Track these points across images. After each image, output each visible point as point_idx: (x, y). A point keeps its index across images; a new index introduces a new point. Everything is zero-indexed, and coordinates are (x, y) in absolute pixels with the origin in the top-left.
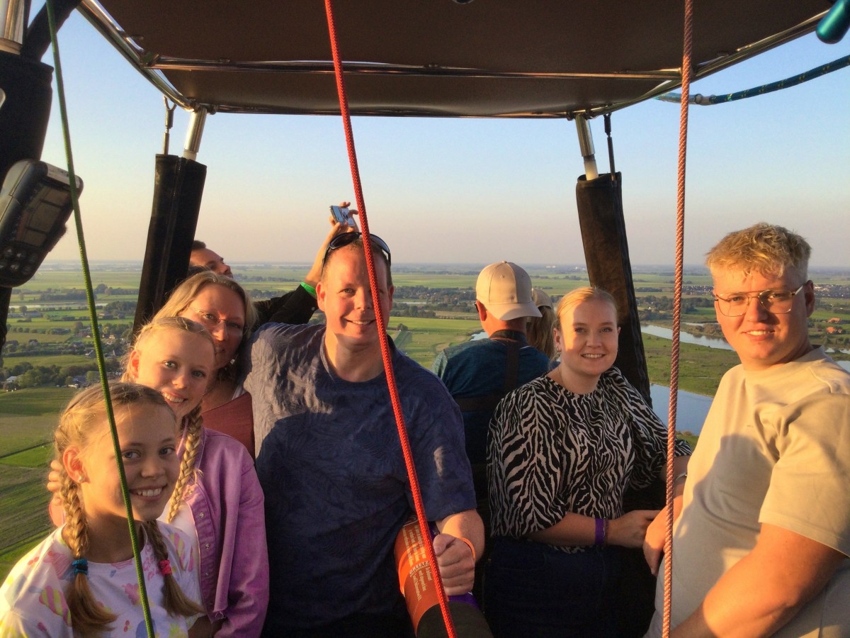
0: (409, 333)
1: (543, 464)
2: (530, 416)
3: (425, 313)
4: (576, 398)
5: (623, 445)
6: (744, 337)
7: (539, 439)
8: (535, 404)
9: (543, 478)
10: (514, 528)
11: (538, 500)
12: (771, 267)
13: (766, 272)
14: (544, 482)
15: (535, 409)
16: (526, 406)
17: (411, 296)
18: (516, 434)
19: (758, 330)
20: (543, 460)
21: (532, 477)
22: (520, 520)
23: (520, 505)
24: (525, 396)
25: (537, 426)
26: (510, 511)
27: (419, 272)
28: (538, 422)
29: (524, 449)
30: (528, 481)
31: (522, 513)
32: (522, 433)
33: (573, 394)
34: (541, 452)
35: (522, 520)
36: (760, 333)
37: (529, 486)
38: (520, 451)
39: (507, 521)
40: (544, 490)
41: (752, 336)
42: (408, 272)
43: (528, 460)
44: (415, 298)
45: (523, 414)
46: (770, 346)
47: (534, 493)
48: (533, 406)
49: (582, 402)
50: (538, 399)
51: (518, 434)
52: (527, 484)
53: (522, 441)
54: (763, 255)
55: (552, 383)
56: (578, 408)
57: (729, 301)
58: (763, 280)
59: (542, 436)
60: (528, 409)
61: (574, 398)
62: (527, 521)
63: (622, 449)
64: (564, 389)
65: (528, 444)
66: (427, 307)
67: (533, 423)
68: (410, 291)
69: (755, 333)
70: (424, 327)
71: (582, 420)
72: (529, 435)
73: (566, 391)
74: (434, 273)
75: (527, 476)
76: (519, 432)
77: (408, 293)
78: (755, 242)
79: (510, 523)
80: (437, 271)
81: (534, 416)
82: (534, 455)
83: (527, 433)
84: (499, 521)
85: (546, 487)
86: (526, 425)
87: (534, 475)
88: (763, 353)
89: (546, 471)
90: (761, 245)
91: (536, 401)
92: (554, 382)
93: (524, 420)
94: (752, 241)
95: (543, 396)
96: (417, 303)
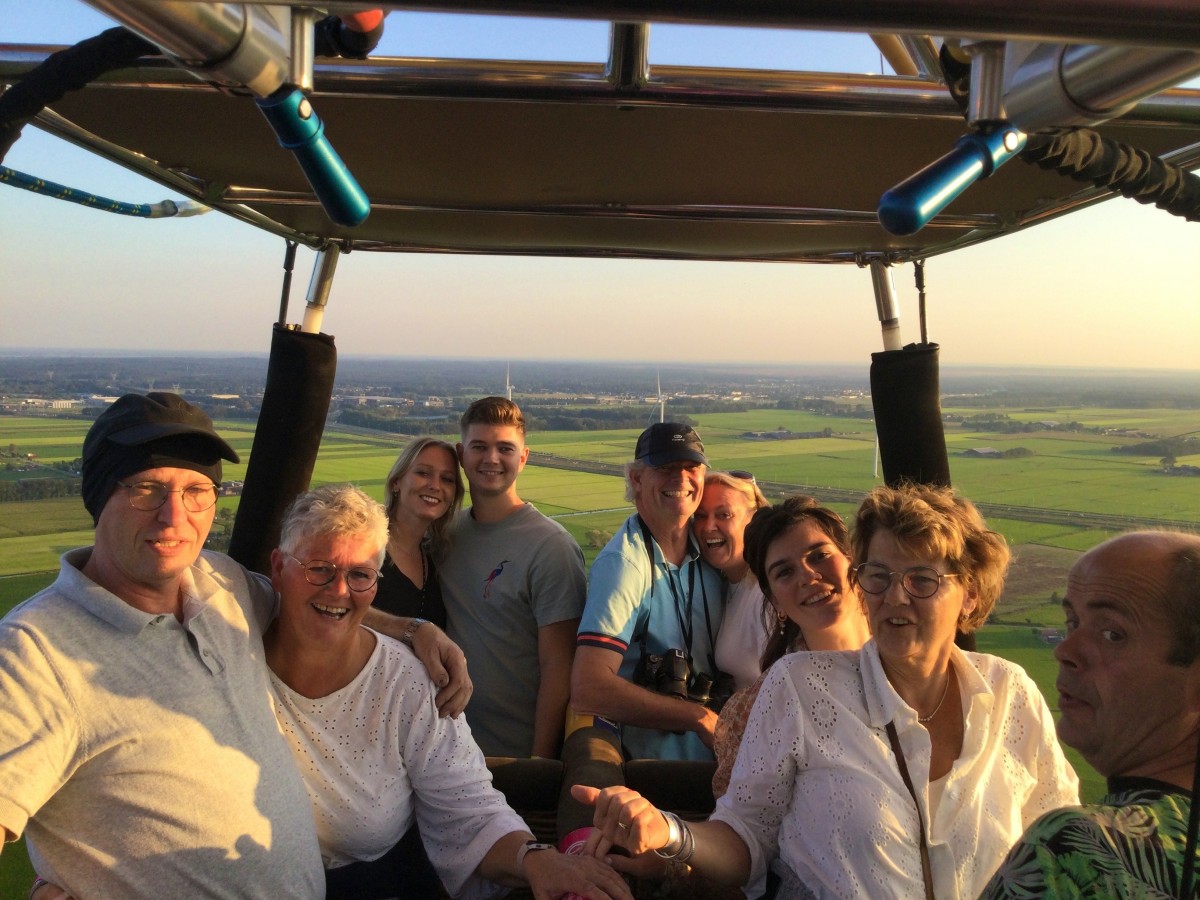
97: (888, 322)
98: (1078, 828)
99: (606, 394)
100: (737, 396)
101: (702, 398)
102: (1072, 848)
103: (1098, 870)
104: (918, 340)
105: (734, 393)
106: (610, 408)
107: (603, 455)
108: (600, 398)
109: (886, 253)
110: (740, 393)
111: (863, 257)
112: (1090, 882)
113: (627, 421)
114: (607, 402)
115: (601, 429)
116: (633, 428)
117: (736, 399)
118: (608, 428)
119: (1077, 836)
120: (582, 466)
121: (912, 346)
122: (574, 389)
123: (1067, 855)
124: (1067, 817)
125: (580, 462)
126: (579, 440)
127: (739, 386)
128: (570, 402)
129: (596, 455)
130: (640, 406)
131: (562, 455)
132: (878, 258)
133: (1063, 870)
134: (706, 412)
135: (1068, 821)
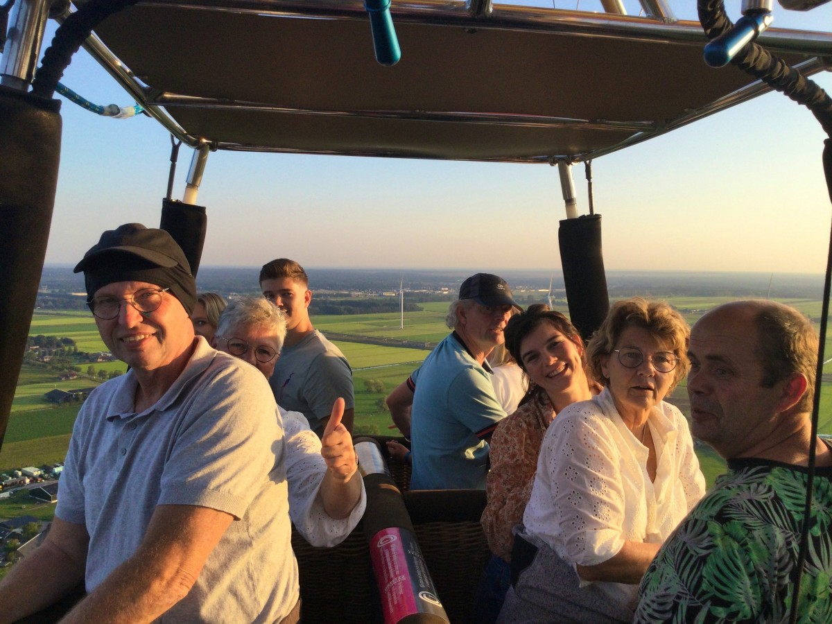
97: (569, 200)
98: (731, 505)
99: (355, 290)
100: (446, 291)
101: (422, 293)
102: (731, 518)
103: (748, 529)
104: (587, 213)
105: (443, 289)
106: (360, 299)
107: (364, 331)
108: (352, 293)
109: (568, 156)
110: (447, 289)
111: (554, 159)
112: (744, 538)
113: (374, 308)
114: (357, 295)
115: (357, 314)
116: (379, 312)
117: (445, 293)
118: (361, 313)
119: (732, 510)
120: (348, 338)
121: (583, 216)
122: (332, 287)
123: (728, 523)
124: (723, 500)
125: (348, 335)
126: (344, 321)
127: (445, 284)
128: (331, 296)
129: (357, 331)
130: (380, 298)
131: (333, 331)
132: (562, 159)
133: (726, 534)
134: (426, 301)
135: (724, 502)
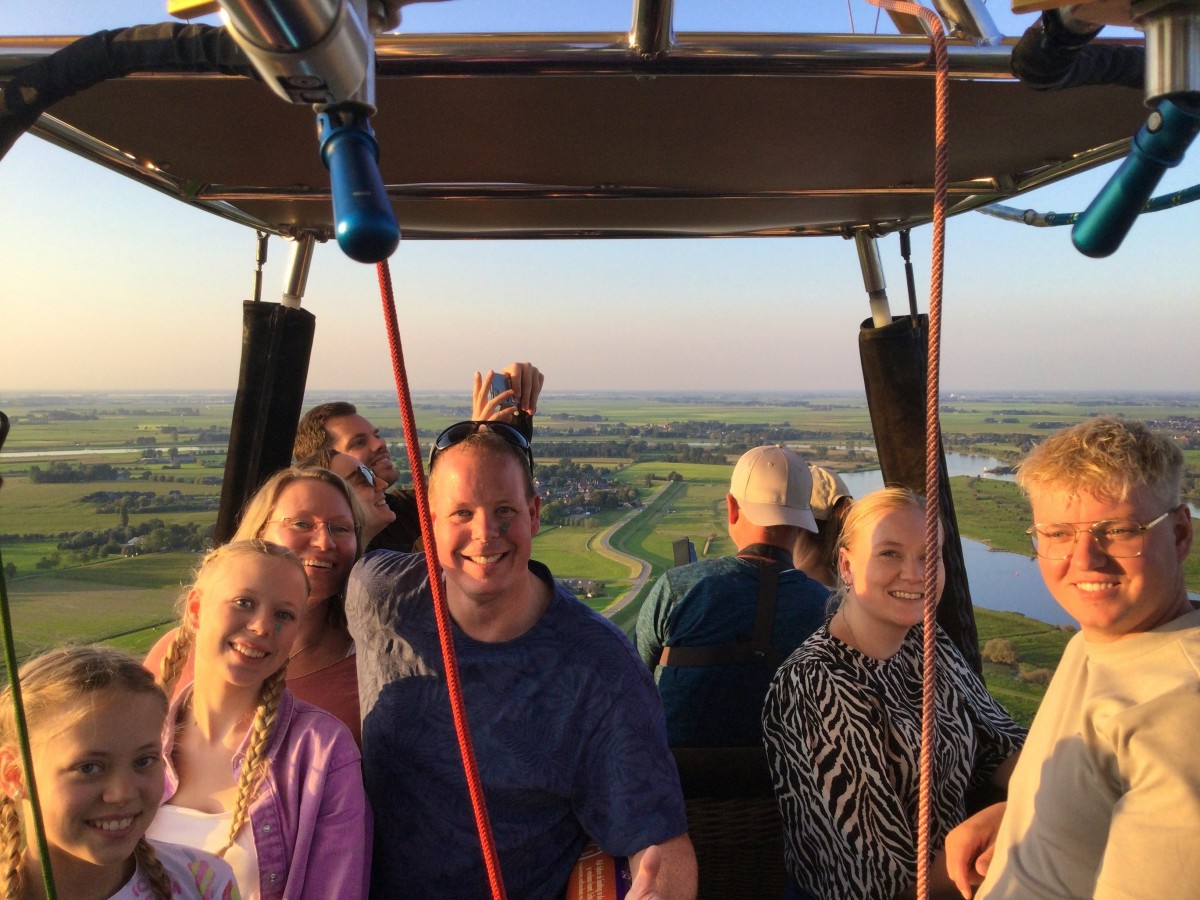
0: (684, 485)
1: (879, 782)
2: (834, 710)
3: (712, 457)
4: (880, 668)
5: (962, 727)
6: (1072, 589)
7: (859, 745)
8: (837, 691)
9: (885, 804)
10: (874, 892)
11: (887, 840)
12: (1108, 485)
13: (1100, 492)
14: (888, 809)
15: (838, 697)
16: (823, 695)
17: (698, 435)
18: (821, 745)
19: (1092, 582)
20: (876, 776)
21: (868, 805)
22: (879, 876)
23: (871, 853)
24: (816, 679)
25: (850, 725)
26: (860, 865)
27: (717, 402)
28: (848, 717)
29: (842, 766)
30: (864, 813)
31: (880, 865)
32: (830, 742)
33: (877, 661)
34: (868, 764)
35: (883, 874)
36: (1095, 587)
37: (868, 821)
38: (836, 771)
39: (859, 883)
40: (892, 822)
41: (1083, 592)
42: (703, 402)
43: (854, 780)
44: (705, 437)
45: (822, 710)
46: (1114, 609)
47: (878, 830)
48: (834, 695)
49: (889, 670)
50: (838, 682)
51: (825, 744)
52: (865, 819)
53: (834, 754)
54: (1094, 468)
55: (844, 647)
56: (887, 684)
57: (1048, 535)
58: (1097, 506)
59: (861, 739)
60: (827, 700)
61: (878, 668)
62: (892, 874)
63: (964, 734)
64: (862, 656)
65: (845, 755)
66: (717, 449)
67: (842, 721)
68: (698, 428)
69: (1088, 587)
70: (707, 476)
71: (897, 705)
72: (842, 742)
73: (866, 658)
74: (739, 403)
75: (861, 807)
76: (825, 740)
77: (695, 430)
78: (1085, 446)
79: (865, 885)
80: (743, 401)
81: (840, 710)
82: (859, 771)
83: (837, 740)
84: (846, 884)
85: (893, 817)
86: (832, 726)
87: (871, 803)
88: (1103, 620)
89: (886, 793)
90: (1094, 451)
91: (837, 687)
92: (845, 645)
93: (828, 720)
94: (1081, 445)
95: (843, 675)
96: (707, 445)
